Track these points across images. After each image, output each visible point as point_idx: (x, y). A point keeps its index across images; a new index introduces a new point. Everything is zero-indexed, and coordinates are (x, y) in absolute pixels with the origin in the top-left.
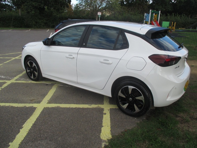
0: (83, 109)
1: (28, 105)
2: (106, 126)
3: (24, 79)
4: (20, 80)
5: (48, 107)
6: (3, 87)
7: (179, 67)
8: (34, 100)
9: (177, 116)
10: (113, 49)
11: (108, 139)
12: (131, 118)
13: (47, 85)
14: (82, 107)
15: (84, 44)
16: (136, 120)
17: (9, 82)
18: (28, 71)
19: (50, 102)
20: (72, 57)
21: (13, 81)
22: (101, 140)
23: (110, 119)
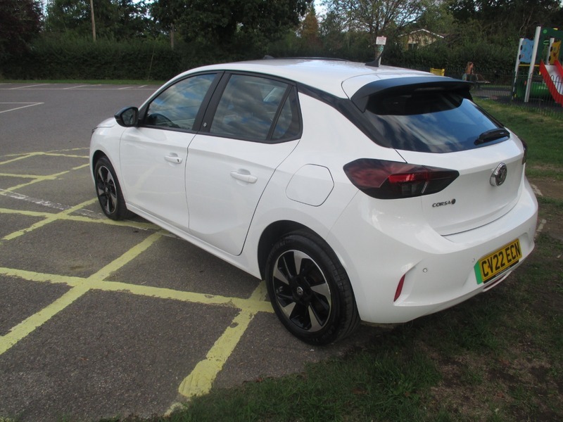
0: (186, 304)
1: (56, 279)
2: (214, 359)
3: (91, 213)
4: (80, 215)
5: (100, 290)
6: (30, 229)
7: (454, 202)
8: (79, 267)
9: (447, 361)
10: (266, 139)
11: (195, 395)
12: (301, 345)
13: (137, 231)
14: (184, 300)
15: (205, 124)
16: (311, 355)
17: (51, 218)
18: (101, 192)
19: (112, 278)
20: (175, 159)
21: (63, 216)
22: (176, 393)
23: (240, 341)
